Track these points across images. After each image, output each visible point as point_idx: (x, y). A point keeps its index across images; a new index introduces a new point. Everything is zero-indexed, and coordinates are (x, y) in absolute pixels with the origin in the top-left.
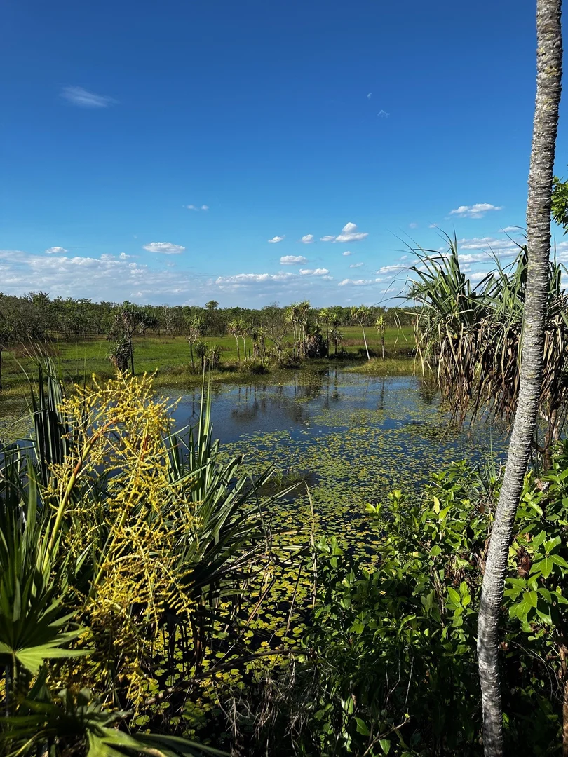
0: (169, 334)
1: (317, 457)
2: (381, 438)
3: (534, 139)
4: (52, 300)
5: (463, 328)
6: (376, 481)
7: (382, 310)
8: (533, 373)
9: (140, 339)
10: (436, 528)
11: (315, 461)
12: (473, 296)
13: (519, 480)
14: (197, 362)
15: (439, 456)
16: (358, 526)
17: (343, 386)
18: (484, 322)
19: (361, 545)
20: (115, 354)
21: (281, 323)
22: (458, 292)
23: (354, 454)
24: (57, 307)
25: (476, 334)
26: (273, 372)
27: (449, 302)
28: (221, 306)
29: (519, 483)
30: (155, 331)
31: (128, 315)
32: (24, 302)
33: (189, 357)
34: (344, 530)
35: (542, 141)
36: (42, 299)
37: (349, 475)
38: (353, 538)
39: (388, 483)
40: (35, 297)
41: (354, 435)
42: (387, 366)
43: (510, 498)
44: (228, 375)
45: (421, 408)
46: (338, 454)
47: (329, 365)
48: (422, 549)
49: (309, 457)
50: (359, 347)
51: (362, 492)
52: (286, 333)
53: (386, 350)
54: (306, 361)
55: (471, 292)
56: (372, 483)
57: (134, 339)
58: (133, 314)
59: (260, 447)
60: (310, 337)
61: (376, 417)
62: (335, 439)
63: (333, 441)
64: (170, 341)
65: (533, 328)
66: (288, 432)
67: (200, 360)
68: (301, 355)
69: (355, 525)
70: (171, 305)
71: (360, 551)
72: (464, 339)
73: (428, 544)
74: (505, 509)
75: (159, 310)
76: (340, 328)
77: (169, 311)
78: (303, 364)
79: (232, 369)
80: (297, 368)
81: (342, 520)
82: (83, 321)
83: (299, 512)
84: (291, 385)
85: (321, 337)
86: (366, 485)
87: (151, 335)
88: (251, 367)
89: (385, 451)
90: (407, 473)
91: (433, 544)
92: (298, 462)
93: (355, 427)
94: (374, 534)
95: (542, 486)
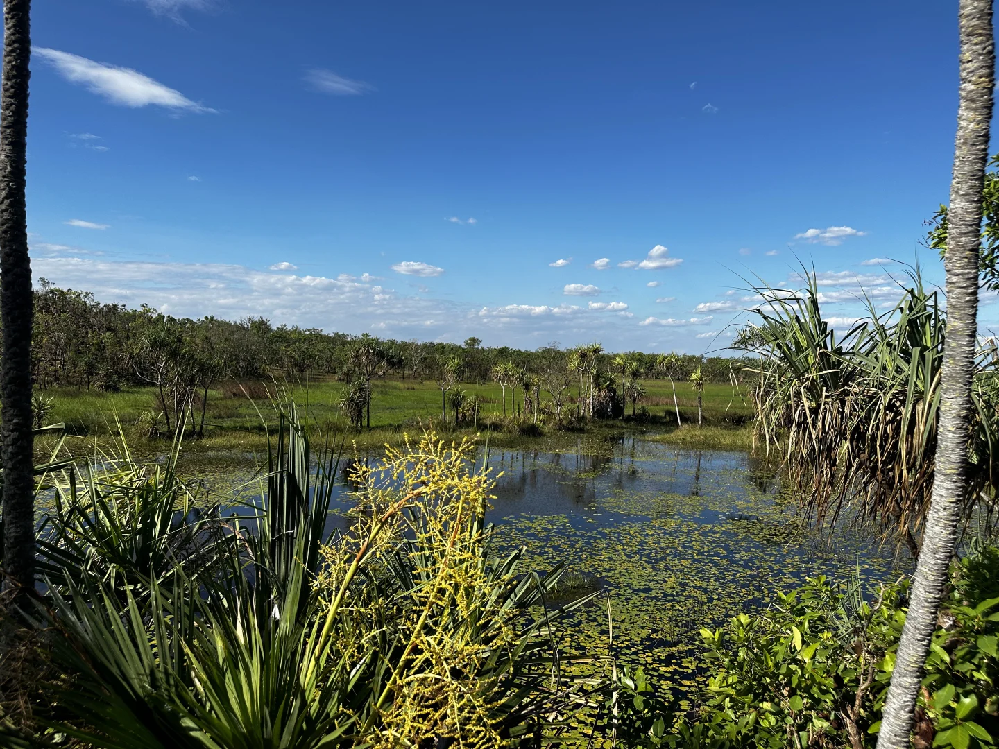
0: (415, 378)
1: (607, 555)
2: (696, 535)
3: (957, 164)
4: (274, 328)
5: (825, 393)
6: (689, 597)
7: (699, 360)
8: (953, 466)
9: (379, 382)
10: (799, 671)
11: (604, 560)
12: (839, 351)
13: (932, 613)
14: (450, 416)
15: (778, 566)
16: (662, 658)
17: (643, 459)
18: (853, 388)
19: (666, 685)
20: (347, 400)
21: (563, 370)
22: (818, 345)
23: (659, 556)
24: (280, 337)
25: (843, 403)
26: (549, 435)
27: (806, 357)
28: (484, 345)
29: (932, 616)
30: (398, 373)
31: (368, 351)
32: (240, 328)
33: (440, 408)
34: (642, 661)
35: (968, 167)
36: (261, 327)
37: (652, 585)
38: (656, 674)
39: (706, 601)
40: (254, 323)
41: (658, 529)
42: (705, 436)
43: (919, 636)
44: (488, 434)
45: (753, 497)
46: (636, 553)
47: (625, 430)
48: (776, 700)
49: (596, 555)
50: (667, 408)
51: (670, 610)
52: (567, 384)
53: (704, 414)
54: (593, 422)
55: (835, 346)
56: (683, 599)
57: (373, 382)
58: (374, 350)
59: (529, 535)
60: (600, 391)
61: (689, 505)
62: (631, 532)
63: (629, 534)
64: (416, 386)
65: (953, 407)
66: (567, 518)
67: (454, 413)
68: (587, 414)
69: (658, 656)
70: (421, 340)
71: (665, 694)
72: (825, 408)
73: (786, 693)
74: (911, 652)
75: (405, 346)
76: (640, 381)
77: (417, 347)
78: (589, 426)
79: (496, 427)
80: (581, 430)
81: (640, 647)
82: (310, 356)
83: (580, 632)
84: (572, 453)
85: (614, 391)
86: (674, 600)
87: (393, 377)
88: (519, 426)
89: (702, 554)
90: (732, 587)
91: (792, 693)
92: (581, 560)
93: (660, 518)
94: (685, 670)
95: (944, 622)
